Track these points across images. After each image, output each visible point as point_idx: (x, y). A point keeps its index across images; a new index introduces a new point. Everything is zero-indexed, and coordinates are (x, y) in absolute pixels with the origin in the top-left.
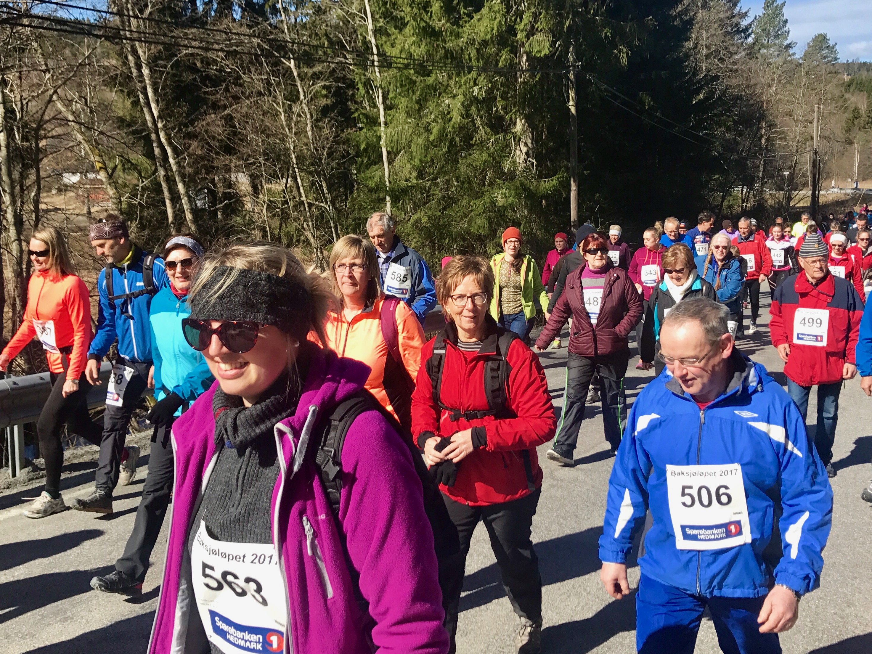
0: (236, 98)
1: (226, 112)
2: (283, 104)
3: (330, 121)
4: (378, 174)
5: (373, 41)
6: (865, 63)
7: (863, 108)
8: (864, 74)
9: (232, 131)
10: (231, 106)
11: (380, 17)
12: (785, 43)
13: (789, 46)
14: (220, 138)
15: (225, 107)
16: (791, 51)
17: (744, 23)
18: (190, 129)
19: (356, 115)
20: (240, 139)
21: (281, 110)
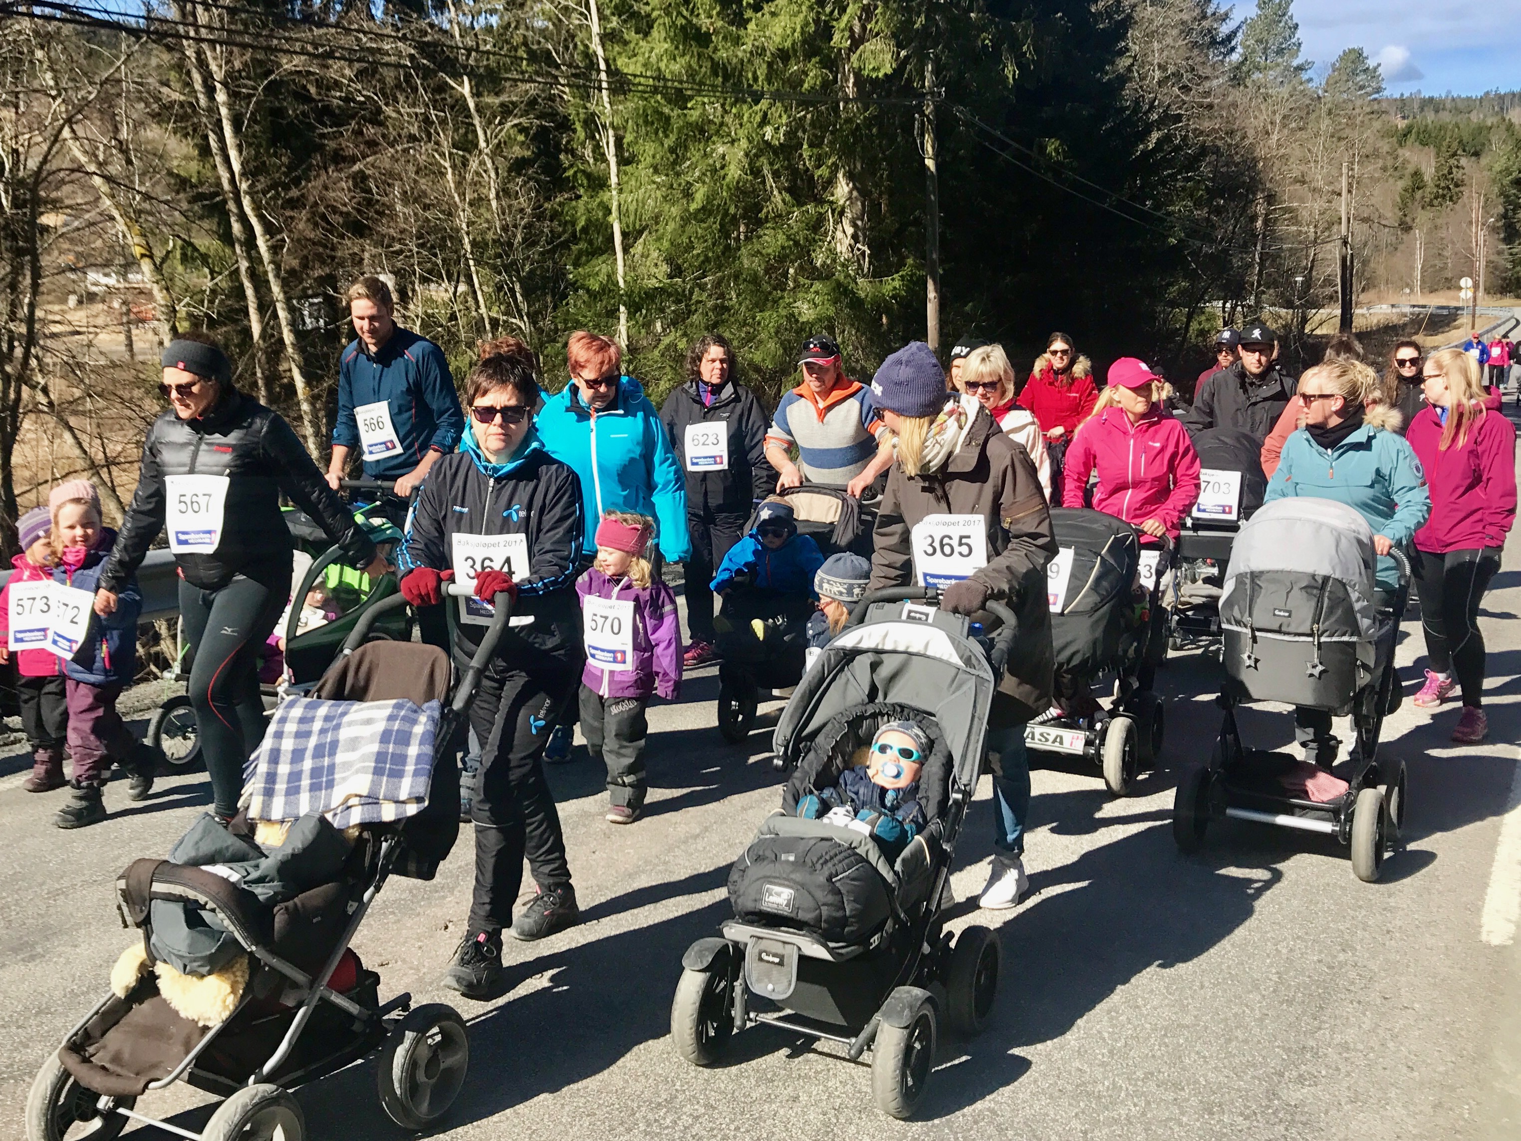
0: (372, 144)
1: (356, 168)
2: (450, 154)
3: (525, 183)
4: (605, 269)
5: (600, 52)
6: (1431, 99)
7: (1429, 172)
8: (1430, 117)
9: (364, 199)
10: (364, 158)
11: (613, 14)
12: (1295, 63)
13: (1300, 68)
14: (345, 209)
15: (354, 160)
16: (1304, 76)
17: (1224, 29)
18: (294, 193)
19: (570, 173)
20: (377, 212)
21: (447, 165)
